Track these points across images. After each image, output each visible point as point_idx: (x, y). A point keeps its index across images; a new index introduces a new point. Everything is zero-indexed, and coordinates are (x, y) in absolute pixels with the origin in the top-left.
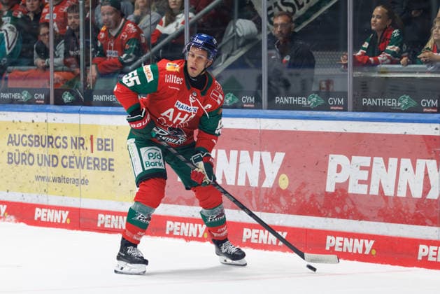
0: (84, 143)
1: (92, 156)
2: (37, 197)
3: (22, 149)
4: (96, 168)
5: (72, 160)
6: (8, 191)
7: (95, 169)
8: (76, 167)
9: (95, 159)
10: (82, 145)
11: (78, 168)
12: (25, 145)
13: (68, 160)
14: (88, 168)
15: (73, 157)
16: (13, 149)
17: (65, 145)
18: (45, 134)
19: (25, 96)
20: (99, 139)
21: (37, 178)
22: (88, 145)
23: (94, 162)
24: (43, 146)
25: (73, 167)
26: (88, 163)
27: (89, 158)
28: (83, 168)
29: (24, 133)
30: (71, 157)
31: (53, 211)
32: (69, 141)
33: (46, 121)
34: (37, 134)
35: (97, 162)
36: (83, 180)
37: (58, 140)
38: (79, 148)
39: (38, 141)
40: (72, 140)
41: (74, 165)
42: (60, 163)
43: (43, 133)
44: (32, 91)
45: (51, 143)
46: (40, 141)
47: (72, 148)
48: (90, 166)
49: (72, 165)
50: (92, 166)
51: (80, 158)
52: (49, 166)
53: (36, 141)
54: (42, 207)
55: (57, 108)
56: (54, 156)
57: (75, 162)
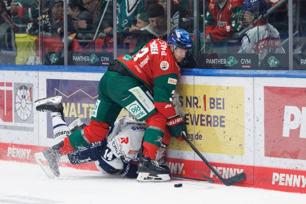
0: (198, 101)
1: (205, 113)
4: (209, 124)
5: (187, 117)
7: (207, 125)
8: (190, 124)
9: (208, 116)
10: (196, 104)
11: (192, 124)
14: (202, 125)
15: (188, 115)
17: (180, 104)
20: (211, 99)
22: (201, 103)
23: (207, 119)
25: (188, 124)
26: (202, 120)
27: (202, 116)
28: (197, 124)
30: (186, 115)
32: (184, 100)
35: (209, 119)
36: (197, 135)
38: (194, 107)
40: (187, 100)
41: (189, 121)
47: (187, 106)
48: (203, 123)
49: (187, 121)
50: (205, 123)
51: (194, 115)
57: (190, 119)
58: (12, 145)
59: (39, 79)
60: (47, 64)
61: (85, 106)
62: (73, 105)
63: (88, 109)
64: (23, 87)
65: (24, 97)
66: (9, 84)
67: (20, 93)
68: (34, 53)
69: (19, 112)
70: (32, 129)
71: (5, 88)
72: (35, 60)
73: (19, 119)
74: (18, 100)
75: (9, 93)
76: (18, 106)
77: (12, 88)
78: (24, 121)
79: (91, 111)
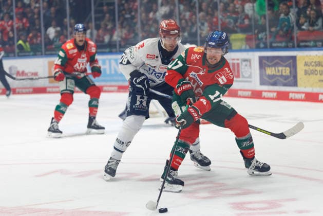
2: (320, 89)
3: (311, 68)
6: (305, 87)
12: (313, 66)
16: (307, 68)
19: (312, 44)
21: (320, 81)
29: (312, 60)
34: (319, 61)
44: (315, 41)
46: (320, 64)
53: (318, 64)
58: (241, 90)
59: (255, 56)
60: (258, 48)
61: (280, 68)
62: (273, 68)
63: (282, 70)
64: (245, 60)
65: (246, 65)
66: (238, 59)
67: (244, 63)
68: (244, 43)
69: (244, 74)
70: (250, 82)
71: (236, 62)
72: (246, 47)
73: (243, 77)
74: (243, 67)
75: (238, 64)
76: (243, 70)
77: (239, 62)
78: (248, 77)
79: (284, 71)
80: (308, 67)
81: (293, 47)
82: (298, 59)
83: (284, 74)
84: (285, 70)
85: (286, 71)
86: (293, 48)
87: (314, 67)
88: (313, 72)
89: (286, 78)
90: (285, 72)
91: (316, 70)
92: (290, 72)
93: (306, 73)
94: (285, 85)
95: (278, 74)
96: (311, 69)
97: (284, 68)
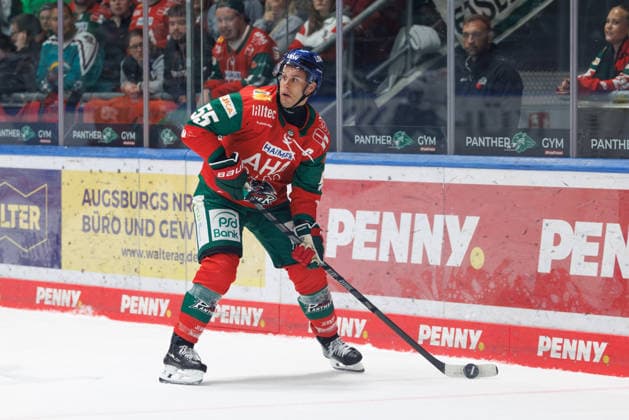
2: (125, 279)
3: (103, 210)
5: (174, 226)
6: (83, 271)
8: (180, 237)
11: (183, 236)
12: (107, 205)
13: (168, 226)
15: (176, 223)
16: (89, 210)
17: (164, 205)
18: (136, 189)
19: (108, 135)
21: (125, 252)
24: (134, 207)
25: (176, 237)
28: (190, 237)
29: (106, 187)
30: (172, 223)
31: (147, 299)
32: (170, 199)
33: (137, 171)
34: (124, 189)
36: (191, 255)
37: (155, 197)
38: (185, 210)
39: (126, 199)
40: (175, 199)
41: (178, 234)
42: (157, 232)
43: (134, 188)
44: (117, 128)
45: (145, 203)
46: (129, 199)
47: (174, 209)
49: (174, 233)
51: (186, 223)
52: (142, 235)
53: (123, 199)
54: (131, 293)
55: (153, 152)
56: (149, 221)
57: (179, 230)
61: (13, 208)
79: (23, 216)
80: (93, 208)
81: (54, 142)
82: (64, 179)
83: (23, 226)
84: (28, 213)
85: (31, 217)
86: (53, 146)
87: (111, 208)
88: (107, 225)
89: (29, 238)
90: (27, 221)
91: (115, 219)
92: (42, 221)
93: (87, 225)
94: (26, 262)
95: (7, 225)
96: (102, 215)
97: (24, 208)
